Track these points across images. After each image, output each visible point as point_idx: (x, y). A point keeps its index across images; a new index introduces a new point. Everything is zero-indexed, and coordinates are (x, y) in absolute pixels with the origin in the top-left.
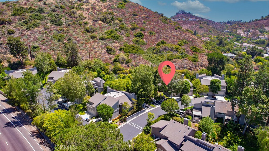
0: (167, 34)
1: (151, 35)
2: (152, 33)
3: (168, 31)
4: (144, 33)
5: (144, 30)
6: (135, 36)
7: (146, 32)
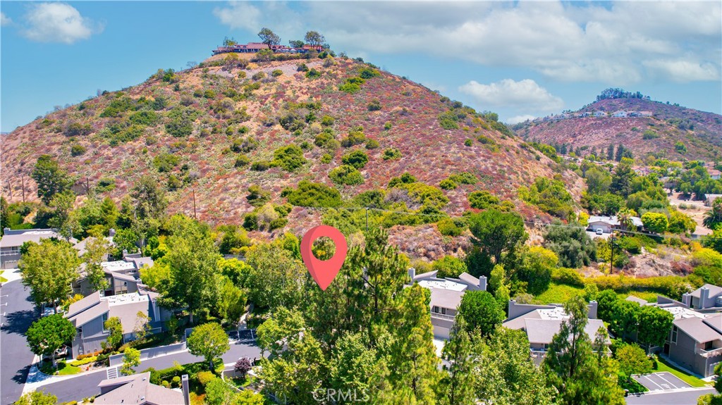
0: (433, 156)
1: (387, 159)
2: (392, 155)
3: (438, 149)
4: (373, 153)
5: (375, 147)
6: (344, 162)
7: (377, 153)
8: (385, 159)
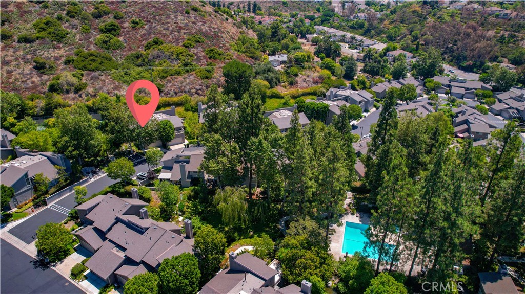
0: (168, 23)
1: (135, 27)
2: (137, 23)
3: (169, 18)
4: (122, 22)
5: (122, 18)
6: (102, 31)
7: (125, 22)
8: (133, 27)
